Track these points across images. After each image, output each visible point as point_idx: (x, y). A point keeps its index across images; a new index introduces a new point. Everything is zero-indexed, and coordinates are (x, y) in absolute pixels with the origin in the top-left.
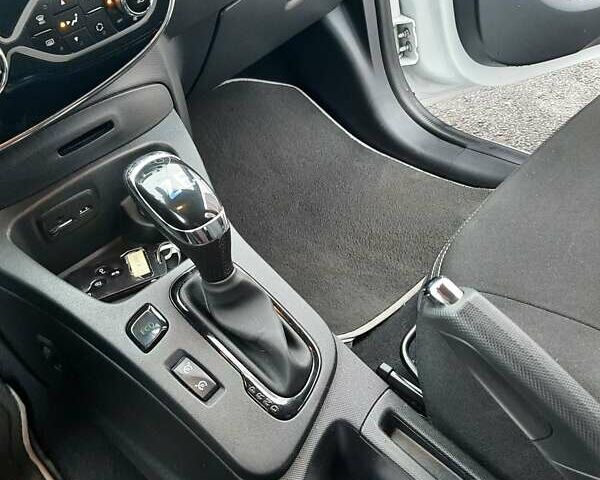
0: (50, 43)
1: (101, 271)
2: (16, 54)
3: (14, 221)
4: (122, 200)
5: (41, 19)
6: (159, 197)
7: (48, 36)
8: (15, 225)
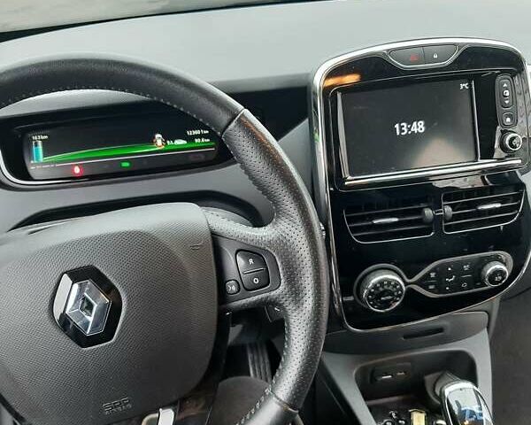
0: (431, 287)
1: (394, 415)
3: (360, 365)
4: (426, 374)
5: (433, 275)
6: (455, 408)
7: (432, 284)
8: (361, 368)
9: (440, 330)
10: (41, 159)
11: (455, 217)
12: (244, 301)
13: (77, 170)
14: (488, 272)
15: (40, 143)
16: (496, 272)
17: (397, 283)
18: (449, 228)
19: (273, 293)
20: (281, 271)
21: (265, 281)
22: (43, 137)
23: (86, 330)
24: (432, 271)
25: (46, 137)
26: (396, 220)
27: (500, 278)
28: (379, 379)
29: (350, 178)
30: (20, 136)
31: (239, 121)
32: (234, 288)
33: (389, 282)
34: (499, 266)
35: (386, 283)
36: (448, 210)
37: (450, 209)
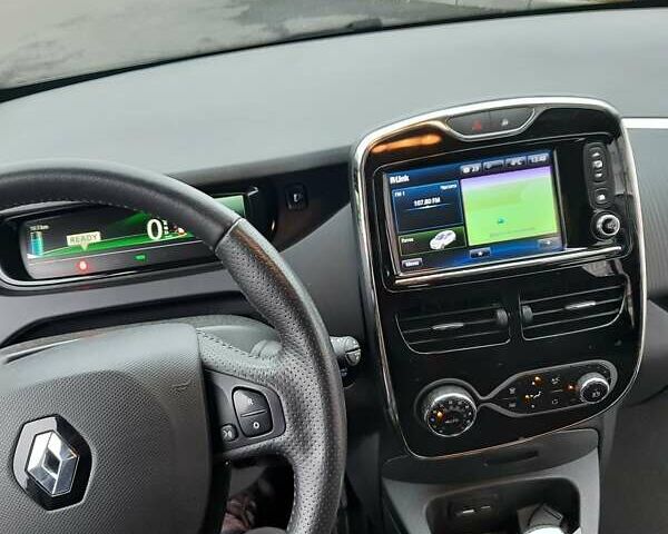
0: (513, 405)
2: (486, 407)
4: (519, 508)
5: (512, 391)
7: (512, 401)
9: (533, 453)
10: (41, 253)
11: (536, 320)
12: (244, 448)
13: (83, 266)
14: (585, 385)
15: (39, 234)
16: (593, 387)
17: (465, 403)
18: (529, 334)
19: (277, 440)
20: (285, 413)
21: (268, 426)
22: (42, 228)
23: (51, 489)
24: (511, 385)
25: (46, 227)
26: (461, 325)
27: (599, 393)
28: (458, 515)
29: (401, 275)
30: (15, 228)
31: (233, 234)
32: (230, 434)
33: (455, 401)
34: (597, 379)
35: (451, 403)
36: (527, 311)
37: (530, 309)
